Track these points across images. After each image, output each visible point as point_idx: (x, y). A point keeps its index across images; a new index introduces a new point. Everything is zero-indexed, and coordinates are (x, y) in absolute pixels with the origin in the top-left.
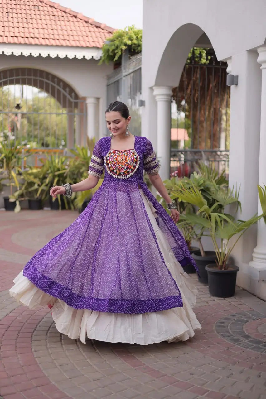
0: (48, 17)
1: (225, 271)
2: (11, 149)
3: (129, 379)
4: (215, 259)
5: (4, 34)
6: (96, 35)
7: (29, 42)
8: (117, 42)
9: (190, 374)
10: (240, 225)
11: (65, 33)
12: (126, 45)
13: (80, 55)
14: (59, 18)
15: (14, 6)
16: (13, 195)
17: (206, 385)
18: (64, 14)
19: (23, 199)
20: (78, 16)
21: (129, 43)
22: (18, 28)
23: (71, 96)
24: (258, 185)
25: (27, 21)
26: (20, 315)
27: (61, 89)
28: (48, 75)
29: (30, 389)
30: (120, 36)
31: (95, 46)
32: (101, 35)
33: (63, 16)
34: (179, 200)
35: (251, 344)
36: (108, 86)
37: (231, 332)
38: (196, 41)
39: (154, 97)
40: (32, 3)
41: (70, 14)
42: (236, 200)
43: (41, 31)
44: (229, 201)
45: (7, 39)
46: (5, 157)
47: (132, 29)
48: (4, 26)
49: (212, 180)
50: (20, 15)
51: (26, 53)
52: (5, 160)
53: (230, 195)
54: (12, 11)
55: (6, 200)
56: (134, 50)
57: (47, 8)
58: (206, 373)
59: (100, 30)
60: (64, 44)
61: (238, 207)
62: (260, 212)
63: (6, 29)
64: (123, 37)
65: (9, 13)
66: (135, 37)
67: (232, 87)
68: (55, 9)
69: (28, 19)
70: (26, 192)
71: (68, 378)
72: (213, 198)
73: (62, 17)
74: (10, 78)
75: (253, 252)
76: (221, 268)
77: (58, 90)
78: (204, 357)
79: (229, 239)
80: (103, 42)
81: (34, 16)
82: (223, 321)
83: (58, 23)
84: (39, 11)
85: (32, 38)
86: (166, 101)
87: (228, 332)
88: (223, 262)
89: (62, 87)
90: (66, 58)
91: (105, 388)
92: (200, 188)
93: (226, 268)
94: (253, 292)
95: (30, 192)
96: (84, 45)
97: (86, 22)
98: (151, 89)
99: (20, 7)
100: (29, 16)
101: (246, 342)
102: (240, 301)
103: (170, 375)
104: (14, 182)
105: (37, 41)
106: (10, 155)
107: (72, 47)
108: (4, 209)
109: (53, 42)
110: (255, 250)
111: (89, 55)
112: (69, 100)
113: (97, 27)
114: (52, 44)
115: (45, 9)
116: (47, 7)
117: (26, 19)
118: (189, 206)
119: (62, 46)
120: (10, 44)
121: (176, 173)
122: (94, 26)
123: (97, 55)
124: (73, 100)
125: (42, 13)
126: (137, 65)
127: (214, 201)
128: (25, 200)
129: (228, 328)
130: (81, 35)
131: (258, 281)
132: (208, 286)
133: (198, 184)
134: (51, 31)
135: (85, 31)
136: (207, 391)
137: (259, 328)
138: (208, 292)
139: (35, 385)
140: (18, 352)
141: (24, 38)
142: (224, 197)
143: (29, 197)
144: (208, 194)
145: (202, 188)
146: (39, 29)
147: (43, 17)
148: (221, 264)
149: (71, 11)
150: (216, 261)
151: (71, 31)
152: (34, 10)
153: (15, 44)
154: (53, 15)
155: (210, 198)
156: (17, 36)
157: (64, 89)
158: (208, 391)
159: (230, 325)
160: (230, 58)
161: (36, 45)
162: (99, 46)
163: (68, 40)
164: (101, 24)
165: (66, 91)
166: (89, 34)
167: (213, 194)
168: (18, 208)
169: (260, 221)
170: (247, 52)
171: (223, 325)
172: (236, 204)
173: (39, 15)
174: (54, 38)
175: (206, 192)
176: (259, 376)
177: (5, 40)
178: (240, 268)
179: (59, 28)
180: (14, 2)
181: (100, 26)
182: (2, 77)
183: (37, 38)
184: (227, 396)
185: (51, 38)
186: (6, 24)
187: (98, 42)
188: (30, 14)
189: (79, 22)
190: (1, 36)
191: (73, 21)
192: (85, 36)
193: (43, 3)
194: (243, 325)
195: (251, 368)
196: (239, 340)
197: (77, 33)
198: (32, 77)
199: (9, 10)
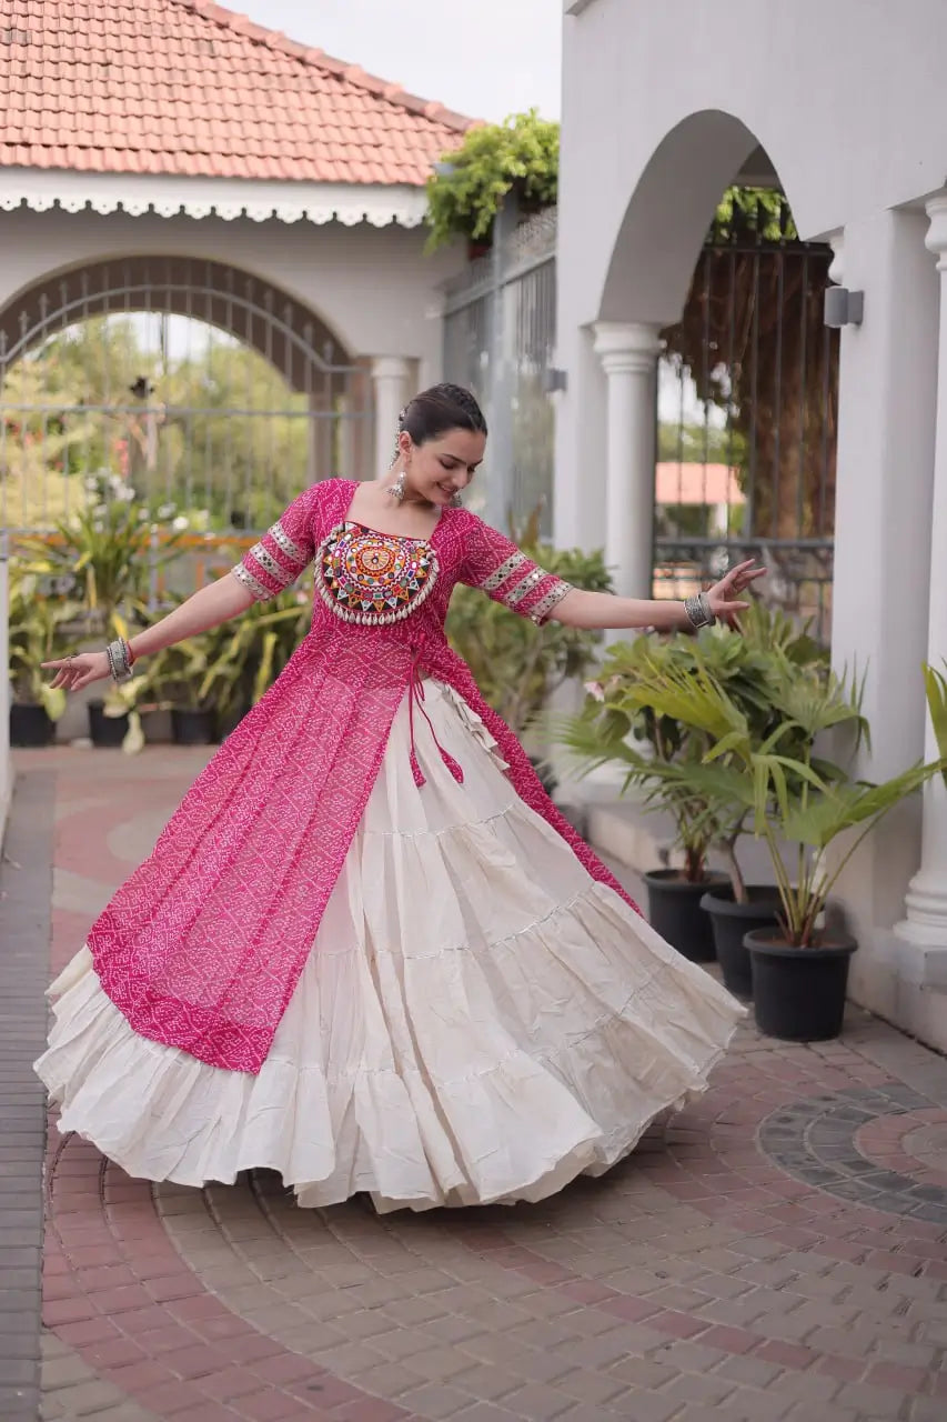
0: (242, 80)
1: (813, 950)
2: (113, 536)
3: (457, 1284)
4: (776, 913)
5: (93, 140)
6: (407, 141)
7: (177, 167)
8: (477, 170)
9: (656, 1275)
10: (866, 794)
11: (301, 133)
12: (507, 177)
13: (350, 211)
14: (282, 83)
15: (127, 43)
16: (121, 696)
17: (704, 1307)
18: (298, 68)
19: (150, 707)
20: (348, 76)
21: (519, 169)
22: (140, 117)
23: (321, 354)
24: (925, 663)
25: (171, 94)
27: (286, 329)
28: (242, 281)
29: (137, 1308)
30: (488, 148)
31: (403, 179)
33: (295, 76)
34: (659, 714)
35: (874, 1188)
36: (448, 317)
37: (810, 1150)
38: (739, 166)
39: (599, 357)
40: (190, 29)
41: (320, 69)
42: (853, 712)
43: (220, 129)
44: (829, 716)
45: (103, 158)
46: (94, 562)
47: (527, 122)
48: (91, 111)
49: (776, 644)
50: (146, 75)
51: (167, 208)
52: (91, 574)
53: (835, 695)
54: (122, 59)
55: (96, 710)
56: (536, 193)
57: (243, 50)
58: (709, 1273)
59: (423, 123)
60: (298, 175)
61: (859, 736)
62: (932, 753)
63: (100, 121)
64: (500, 152)
65: (110, 67)
66: (538, 150)
67: (846, 331)
68: (270, 49)
69: (175, 87)
70: (165, 686)
71: (261, 1277)
72: (773, 708)
73: (294, 80)
74: (112, 293)
75: (907, 890)
76: (797, 943)
77: (275, 330)
78: (711, 1224)
80: (431, 166)
81: (195, 77)
82: (788, 1114)
83: (279, 98)
84: (213, 57)
85: (189, 153)
86: (640, 373)
87: (801, 1148)
88: (803, 924)
89: (289, 319)
90: (304, 223)
91: (377, 1310)
92: (729, 673)
93: (814, 942)
94: (903, 1027)
95: (178, 685)
96: (367, 178)
97: (376, 96)
98: (588, 330)
99: (150, 45)
100: (179, 78)
101: (857, 1180)
103: (589, 1277)
105: (203, 165)
106: (111, 556)
107: (325, 183)
108: (85, 743)
109: (260, 168)
110: (915, 883)
111: (380, 211)
112: (313, 365)
113: (412, 113)
114: (254, 175)
115: (235, 50)
116: (240, 43)
117: (169, 86)
119: (289, 181)
120: (110, 173)
122: (402, 109)
123: (412, 211)
124: (326, 367)
125: (224, 63)
126: (543, 248)
127: (780, 716)
128: (159, 711)
129: (802, 1137)
130: (358, 142)
131: (921, 989)
132: (752, 1004)
133: (723, 658)
134: (252, 130)
135: (370, 129)
136: (706, 1326)
137: (906, 1137)
138: (754, 1025)
139: (155, 1297)
140: (107, 1199)
141: (158, 155)
142: (811, 704)
143: (173, 700)
144: (758, 690)
145: (736, 671)
146: (213, 122)
147: (227, 80)
148: (797, 928)
149: (323, 56)
150: (780, 919)
151: (323, 126)
152: (197, 56)
153: (128, 174)
154: (261, 71)
155: (763, 706)
156: (138, 147)
157: (298, 328)
158: (710, 1325)
159: (813, 1127)
160: (839, 231)
161: (201, 177)
162: (417, 180)
163: (311, 160)
164: (426, 102)
165: (302, 336)
166: (383, 137)
167: (775, 694)
168: (134, 740)
169: (930, 784)
170: (890, 212)
171: (786, 1126)
172: (854, 728)
173: (214, 72)
174: (260, 153)
175: (748, 685)
176: (883, 1286)
177: (96, 160)
178: (863, 943)
179: (283, 117)
180: (127, 28)
181: (424, 110)
182: (85, 287)
183: (205, 153)
184: (767, 1342)
185: (251, 154)
186: (101, 105)
187: (413, 166)
188: (184, 71)
189: (351, 97)
190: (82, 147)
191: (328, 94)
192: (370, 145)
193: (227, 30)
194: (856, 1127)
195: (860, 1259)
196: (835, 1174)
197: (342, 134)
198: (186, 288)
199: (112, 56)
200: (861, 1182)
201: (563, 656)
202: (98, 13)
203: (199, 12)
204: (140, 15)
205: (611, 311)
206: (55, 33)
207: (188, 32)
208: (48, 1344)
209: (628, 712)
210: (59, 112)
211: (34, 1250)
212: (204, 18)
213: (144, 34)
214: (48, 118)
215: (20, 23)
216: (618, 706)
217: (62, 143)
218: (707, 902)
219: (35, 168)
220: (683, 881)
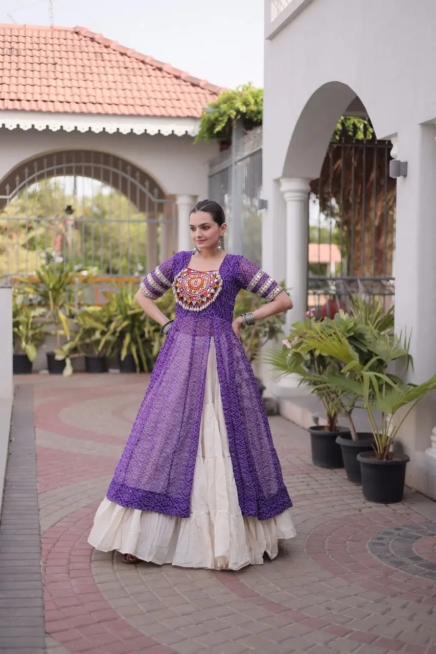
0: (116, 70)
1: (388, 461)
2: (60, 277)
3: (234, 613)
4: (372, 445)
5: (49, 98)
6: (192, 98)
7: (88, 110)
9: (327, 608)
10: (411, 390)
11: (144, 94)
12: (238, 112)
13: (166, 129)
14: (134, 72)
15: (64, 54)
16: (61, 349)
17: (349, 623)
18: (141, 65)
19: (76, 355)
20: (164, 68)
21: (243, 109)
22: (71, 88)
23: (153, 194)
25: (84, 77)
26: (73, 525)
27: (137, 183)
28: (116, 161)
29: (89, 625)
30: (229, 100)
31: (190, 115)
32: (199, 98)
33: (140, 69)
34: (317, 353)
35: (423, 568)
36: (210, 177)
37: (393, 552)
38: (346, 107)
39: (282, 194)
40: (92, 48)
41: (151, 65)
42: (405, 352)
43: (106, 92)
44: (393, 354)
45: (54, 106)
47: (247, 88)
48: (48, 85)
50: (73, 69)
51: (83, 128)
52: (50, 295)
53: (396, 345)
54: (62, 62)
55: (51, 357)
56: (251, 120)
57: (116, 57)
58: (350, 607)
59: (199, 89)
60: (142, 113)
61: (408, 364)
63: (52, 90)
64: (235, 101)
65: (57, 65)
66: (252, 101)
67: (399, 180)
68: (129, 57)
69: (86, 74)
70: (82, 345)
71: (145, 611)
72: (368, 350)
73: (140, 71)
74: (58, 167)
75: (432, 434)
76: (382, 458)
77: (132, 184)
78: (349, 586)
79: (393, 414)
80: (203, 109)
81: (95, 70)
82: (380, 536)
83: (133, 79)
84: (103, 61)
85: (93, 103)
86: (301, 201)
87: (388, 551)
88: (385, 449)
89: (138, 178)
90: (145, 134)
91: (199, 625)
92: (348, 335)
93: (389, 457)
94: (431, 497)
95: (88, 345)
96: (174, 114)
97: (177, 77)
98: (277, 181)
99: (74, 55)
100: (88, 70)
101: (415, 565)
102: (411, 509)
103: (296, 610)
104: (63, 329)
105: (99, 109)
106: (58, 286)
107: (155, 116)
108: (46, 372)
109: (125, 110)
110: (435, 430)
111: (180, 129)
112: (150, 200)
113: (194, 85)
114: (122, 113)
115: (113, 57)
116: (115, 54)
117: (83, 73)
118: (333, 363)
119: (139, 116)
120: (58, 113)
121: (313, 312)
122: (189, 83)
123: (193, 129)
124: (155, 200)
125: (108, 64)
126: (256, 145)
127: (371, 354)
128: (79, 357)
129: (388, 546)
130: (169, 98)
132: (361, 487)
133: (346, 327)
134: (121, 93)
135: (175, 92)
138: (362, 495)
139: (97, 620)
140: (72, 576)
141: (79, 104)
142: (386, 349)
143: (86, 352)
144: (361, 343)
145: (352, 334)
146: (104, 90)
147: (110, 71)
148: (382, 452)
149: (153, 60)
150: (373, 447)
151: (153, 91)
152: (96, 60)
153: (66, 113)
154: (125, 67)
155: (365, 350)
156: (69, 101)
157: (142, 183)
158: (352, 631)
159: (393, 542)
160: (395, 135)
161: (99, 114)
162: (195, 114)
163: (148, 106)
164: (200, 80)
165: (144, 186)
166: (181, 96)
167: (369, 344)
168: (68, 370)
170: (419, 126)
171: (380, 541)
172: (406, 359)
173: (104, 67)
174: (126, 104)
175: (358, 340)
176: (431, 613)
177: (50, 107)
178: (411, 459)
179: (135, 87)
180: (64, 48)
181: (199, 83)
182: (45, 164)
183: (100, 104)
184: (379, 638)
185: (121, 104)
186: (53, 82)
187: (195, 109)
188: (90, 67)
189: (165, 78)
190: (45, 101)
191: (156, 77)
192: (175, 99)
193: (109, 49)
194: (413, 542)
195: (419, 601)
196: (404, 563)
197: (162, 95)
198: (92, 165)
199: (57, 60)
200: (417, 566)
201: (267, 329)
202: (51, 41)
203: (96, 40)
204: (70, 42)
205: (289, 172)
206: (31, 50)
207: (92, 49)
208: (49, 641)
209: (302, 353)
210: (34, 85)
211: (40, 599)
212: (99, 43)
213: (72, 50)
214: (29, 88)
215: (15, 46)
216: (298, 350)
217: (35, 99)
218: (339, 440)
219: (23, 111)
220: (326, 431)
